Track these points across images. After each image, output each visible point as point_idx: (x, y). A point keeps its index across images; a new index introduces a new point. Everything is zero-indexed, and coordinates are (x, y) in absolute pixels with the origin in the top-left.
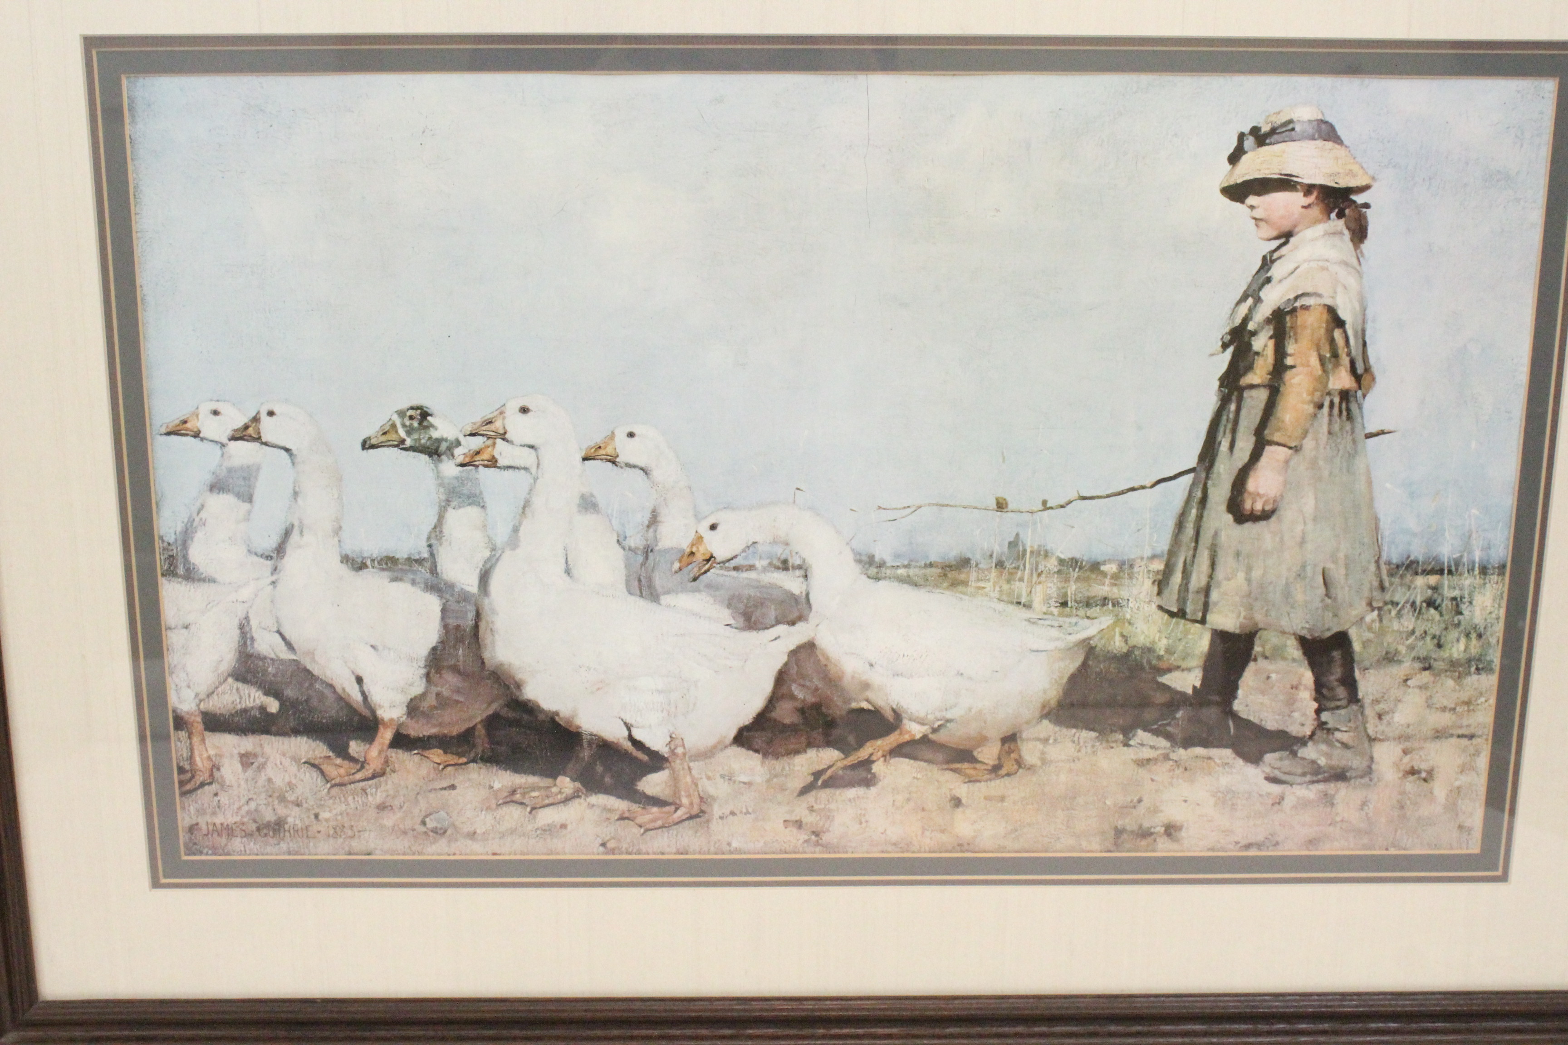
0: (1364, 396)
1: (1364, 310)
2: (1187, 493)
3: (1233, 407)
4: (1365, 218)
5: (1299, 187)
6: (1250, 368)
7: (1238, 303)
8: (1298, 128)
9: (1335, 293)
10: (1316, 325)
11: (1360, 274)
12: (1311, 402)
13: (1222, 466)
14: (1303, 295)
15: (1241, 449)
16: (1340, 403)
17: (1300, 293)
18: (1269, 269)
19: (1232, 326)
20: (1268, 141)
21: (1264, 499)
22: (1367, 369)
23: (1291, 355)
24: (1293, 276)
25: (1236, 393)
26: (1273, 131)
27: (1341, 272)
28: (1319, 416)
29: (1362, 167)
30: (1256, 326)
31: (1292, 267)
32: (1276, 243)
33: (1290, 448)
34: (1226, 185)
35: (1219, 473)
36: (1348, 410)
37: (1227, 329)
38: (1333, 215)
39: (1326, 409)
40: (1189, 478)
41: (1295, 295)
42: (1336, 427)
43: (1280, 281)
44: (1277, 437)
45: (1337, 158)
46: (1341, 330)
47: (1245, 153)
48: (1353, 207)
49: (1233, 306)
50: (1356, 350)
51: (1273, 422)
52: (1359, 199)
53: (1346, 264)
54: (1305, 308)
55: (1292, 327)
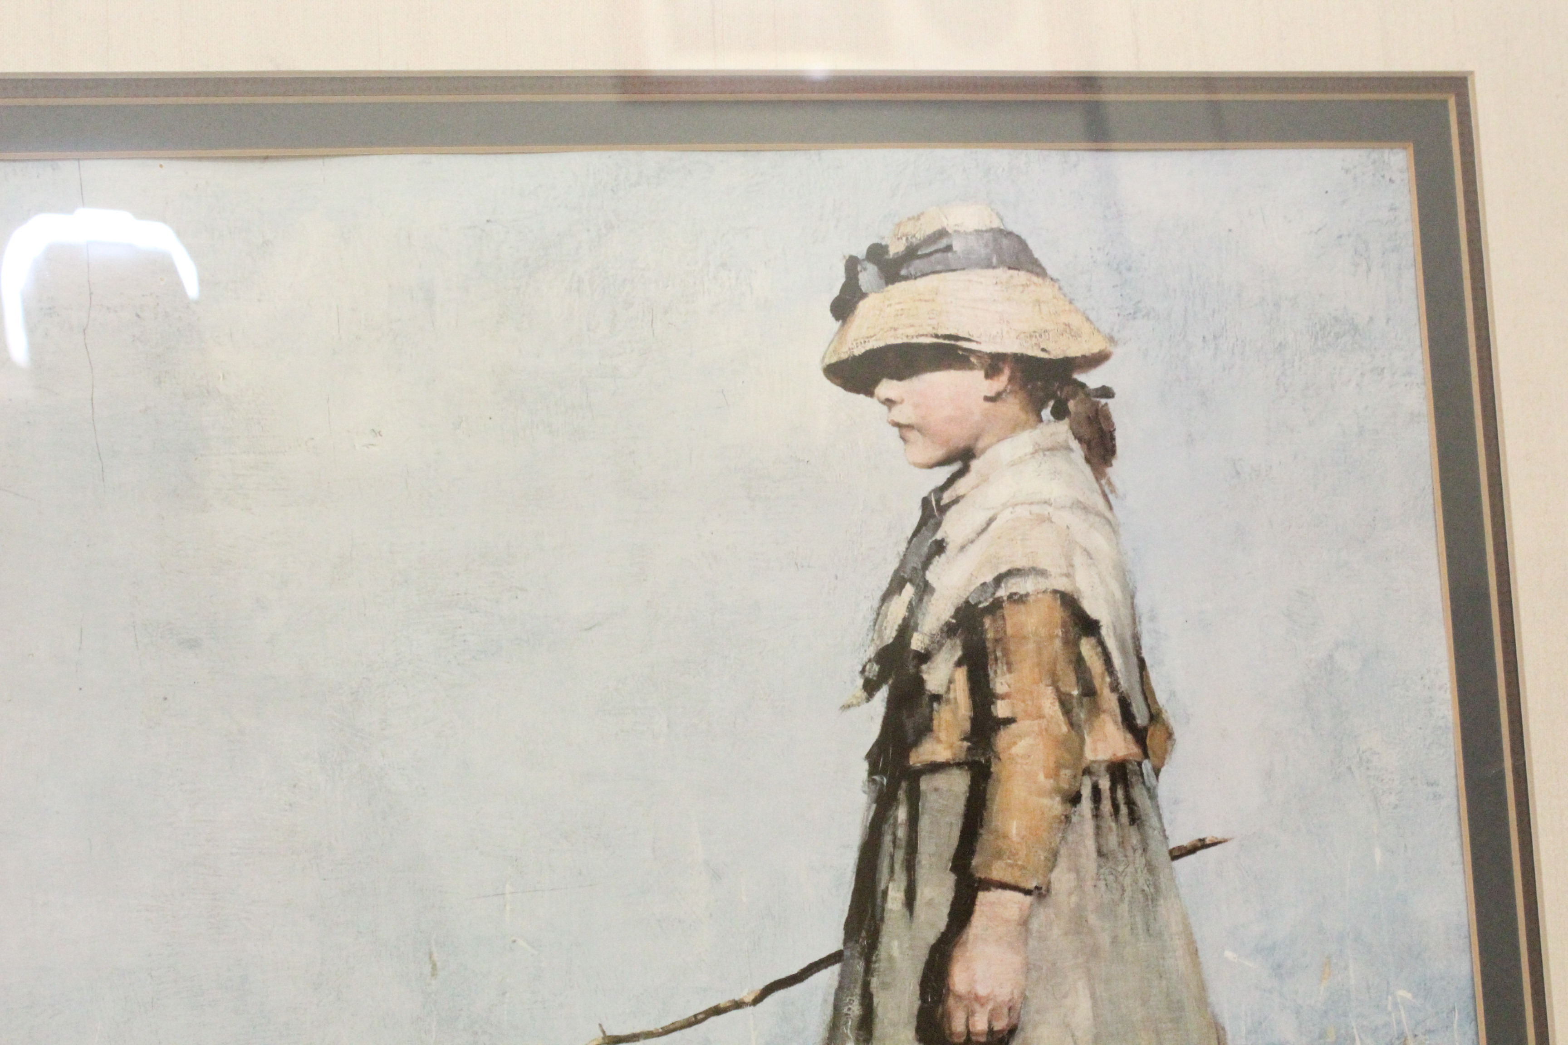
0: (1157, 772)
1: (1131, 596)
2: (829, 1010)
3: (902, 814)
4: (1108, 418)
5: (973, 360)
6: (925, 729)
7: (886, 597)
8: (957, 246)
9: (1072, 566)
10: (1043, 632)
11: (1113, 527)
12: (1058, 791)
13: (895, 944)
14: (1010, 573)
15: (930, 903)
16: (1113, 790)
17: (1003, 569)
18: (938, 525)
19: (879, 644)
20: (903, 272)
21: (990, 1007)
22: (1155, 716)
23: (1003, 697)
24: (985, 537)
25: (904, 785)
26: (911, 253)
27: (1076, 522)
28: (1075, 819)
29: (1088, 319)
30: (927, 641)
31: (981, 518)
32: (944, 473)
33: (1027, 892)
34: (834, 360)
35: (891, 958)
36: (1131, 803)
37: (871, 652)
38: (1046, 413)
39: (1086, 804)
40: (829, 976)
41: (996, 574)
42: (1112, 841)
43: (962, 548)
44: (998, 872)
45: (1038, 302)
46: (1093, 641)
47: (864, 295)
48: (1081, 396)
49: (876, 603)
50: (1127, 680)
51: (986, 839)
52: (1092, 379)
53: (1085, 509)
54: (1018, 599)
55: (997, 641)
